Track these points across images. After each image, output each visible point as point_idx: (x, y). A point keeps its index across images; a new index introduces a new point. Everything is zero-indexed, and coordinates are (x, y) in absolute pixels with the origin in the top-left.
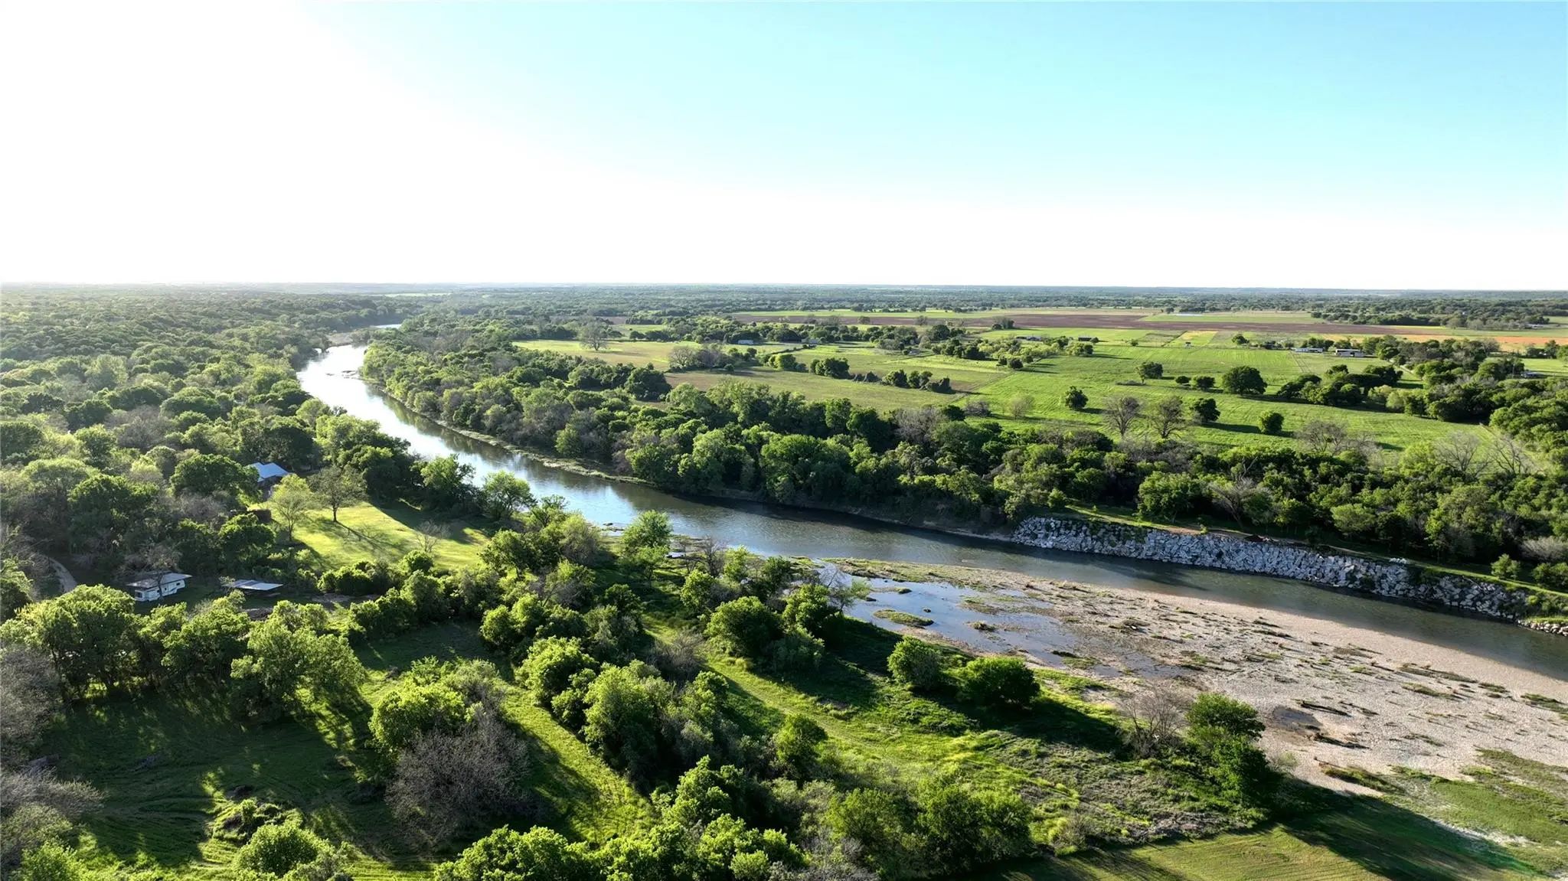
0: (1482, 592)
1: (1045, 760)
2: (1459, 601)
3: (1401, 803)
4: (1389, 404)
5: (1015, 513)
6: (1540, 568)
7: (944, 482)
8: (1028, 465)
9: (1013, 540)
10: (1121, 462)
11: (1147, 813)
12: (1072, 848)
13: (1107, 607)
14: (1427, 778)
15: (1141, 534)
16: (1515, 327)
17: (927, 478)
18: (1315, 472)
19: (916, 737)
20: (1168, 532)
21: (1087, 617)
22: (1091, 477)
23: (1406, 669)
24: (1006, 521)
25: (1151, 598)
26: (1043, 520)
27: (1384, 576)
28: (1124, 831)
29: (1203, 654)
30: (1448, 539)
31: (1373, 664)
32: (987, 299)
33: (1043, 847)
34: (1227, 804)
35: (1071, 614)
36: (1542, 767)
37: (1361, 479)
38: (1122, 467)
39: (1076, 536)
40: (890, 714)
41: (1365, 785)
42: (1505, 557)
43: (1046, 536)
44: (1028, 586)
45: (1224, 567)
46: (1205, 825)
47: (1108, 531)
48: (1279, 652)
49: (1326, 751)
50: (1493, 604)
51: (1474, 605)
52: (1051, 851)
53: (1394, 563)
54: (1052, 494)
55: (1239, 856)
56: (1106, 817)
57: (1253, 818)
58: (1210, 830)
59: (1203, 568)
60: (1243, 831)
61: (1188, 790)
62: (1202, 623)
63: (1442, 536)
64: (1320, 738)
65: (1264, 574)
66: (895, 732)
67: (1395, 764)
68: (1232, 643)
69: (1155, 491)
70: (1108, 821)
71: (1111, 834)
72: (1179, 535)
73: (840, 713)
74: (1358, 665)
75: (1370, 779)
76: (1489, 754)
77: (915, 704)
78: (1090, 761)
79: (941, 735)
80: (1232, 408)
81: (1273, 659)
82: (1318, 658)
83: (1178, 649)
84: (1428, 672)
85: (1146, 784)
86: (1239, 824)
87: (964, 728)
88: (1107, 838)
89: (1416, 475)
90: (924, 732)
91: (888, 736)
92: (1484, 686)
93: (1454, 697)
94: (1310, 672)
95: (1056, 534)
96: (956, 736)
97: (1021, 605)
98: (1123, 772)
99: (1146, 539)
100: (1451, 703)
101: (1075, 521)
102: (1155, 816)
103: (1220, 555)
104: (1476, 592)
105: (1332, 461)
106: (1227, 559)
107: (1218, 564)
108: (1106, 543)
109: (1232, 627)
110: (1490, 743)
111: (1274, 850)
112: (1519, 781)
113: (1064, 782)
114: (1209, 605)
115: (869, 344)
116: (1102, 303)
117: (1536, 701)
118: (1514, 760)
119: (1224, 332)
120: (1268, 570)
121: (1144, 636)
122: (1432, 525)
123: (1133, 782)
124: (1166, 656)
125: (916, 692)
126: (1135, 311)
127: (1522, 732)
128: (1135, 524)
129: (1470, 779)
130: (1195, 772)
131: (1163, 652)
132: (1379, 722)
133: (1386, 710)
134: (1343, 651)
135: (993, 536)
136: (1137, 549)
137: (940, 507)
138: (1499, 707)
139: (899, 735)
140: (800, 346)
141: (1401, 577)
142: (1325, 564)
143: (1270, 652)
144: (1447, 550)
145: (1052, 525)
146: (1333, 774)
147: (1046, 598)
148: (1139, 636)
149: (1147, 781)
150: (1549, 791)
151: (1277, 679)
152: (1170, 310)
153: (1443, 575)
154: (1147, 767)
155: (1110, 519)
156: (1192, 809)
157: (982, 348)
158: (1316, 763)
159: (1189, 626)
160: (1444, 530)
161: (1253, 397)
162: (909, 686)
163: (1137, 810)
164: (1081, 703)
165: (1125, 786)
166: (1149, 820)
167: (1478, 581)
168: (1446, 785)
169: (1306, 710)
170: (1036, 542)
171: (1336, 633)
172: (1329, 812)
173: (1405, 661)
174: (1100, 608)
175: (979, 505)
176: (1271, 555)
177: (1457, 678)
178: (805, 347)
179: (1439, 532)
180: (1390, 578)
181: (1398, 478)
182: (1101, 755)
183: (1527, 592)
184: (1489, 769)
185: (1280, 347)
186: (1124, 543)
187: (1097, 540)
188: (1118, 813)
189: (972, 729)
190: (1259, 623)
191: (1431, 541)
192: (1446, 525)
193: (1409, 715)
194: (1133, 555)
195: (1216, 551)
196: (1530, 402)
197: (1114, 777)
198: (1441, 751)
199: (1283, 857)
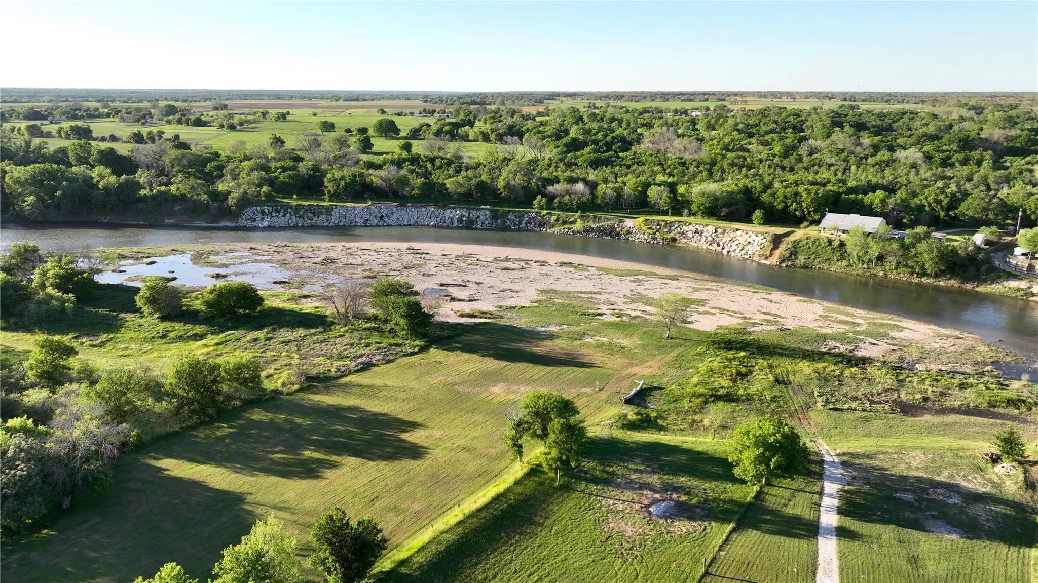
0: (530, 218)
1: (272, 341)
2: (519, 225)
3: (502, 322)
4: (471, 138)
5: (237, 205)
6: (556, 200)
7: (178, 189)
8: (243, 174)
9: (238, 224)
10: (310, 166)
11: (348, 357)
12: (296, 387)
13: (310, 253)
14: (514, 308)
15: (329, 210)
16: (528, 105)
17: (163, 188)
18: (434, 165)
19: (166, 346)
20: (347, 207)
21: (297, 260)
22: (290, 177)
23: (496, 260)
24: (230, 212)
25: (339, 245)
26: (259, 208)
27: (478, 217)
28: (333, 370)
29: (376, 269)
30: (510, 191)
31: (478, 260)
32: (207, 96)
33: (275, 391)
34: (400, 342)
35: (285, 260)
36: (569, 293)
37: (460, 167)
38: (311, 170)
39: (284, 216)
40: (141, 336)
41: (481, 318)
42: (539, 196)
43: (263, 219)
44: (251, 248)
45: (385, 224)
46: (388, 355)
47: (306, 211)
48: (423, 262)
49: (457, 306)
50: (536, 224)
51: (526, 226)
52: (281, 393)
53: (483, 209)
54: (263, 190)
55: (411, 367)
56: (320, 365)
57: (418, 346)
58: (391, 357)
59: (372, 226)
60: (413, 354)
61: (375, 338)
62: (375, 254)
63: (507, 190)
64: (453, 299)
65: (410, 225)
66: (147, 346)
67: (496, 305)
68: (394, 261)
69: (335, 180)
70: (322, 367)
71: (323, 373)
72: (354, 208)
73: (95, 343)
74: (469, 262)
75: (484, 314)
76: (544, 292)
77: (162, 326)
78: (305, 336)
79: (187, 342)
80: (380, 144)
81: (420, 266)
82: (446, 262)
83: (360, 269)
84: (507, 259)
85: (346, 342)
86: (409, 351)
87: (206, 334)
88: (321, 376)
89: (489, 162)
90: (172, 343)
91: (141, 350)
92: (536, 262)
93: (522, 269)
94: (443, 269)
95: (269, 216)
96: (200, 340)
97: (247, 260)
98: (329, 338)
99: (333, 213)
100: (521, 272)
101: (282, 207)
102: (354, 357)
103: (382, 217)
104: (527, 219)
105: (443, 158)
106: (386, 219)
107: (381, 223)
108: (306, 219)
109: (393, 254)
110: (543, 287)
111: (433, 360)
112: (559, 301)
113: (287, 351)
114: (378, 245)
115: (111, 119)
116: (291, 98)
117: (562, 264)
118: (556, 292)
119: (371, 110)
120: (412, 223)
121: (337, 265)
122: (501, 184)
123: (337, 342)
124: (353, 274)
125: (163, 319)
126: (313, 102)
127: (558, 279)
128: (324, 204)
129: (536, 304)
130: (377, 329)
131: (350, 272)
132: (485, 286)
133: (487, 281)
134: (461, 257)
135: (222, 224)
136: (328, 220)
137: (177, 208)
138: (545, 270)
139: (150, 347)
140: (47, 122)
141: (487, 216)
142: (445, 215)
143: (418, 263)
144: (510, 197)
145: (266, 211)
146: (462, 316)
147: (266, 253)
148: (334, 266)
149: (347, 339)
150: (575, 303)
151: (424, 275)
152: (338, 100)
153: (509, 212)
154: (346, 332)
155: (306, 203)
156: (378, 349)
157: (204, 119)
158: (452, 312)
159: (366, 256)
160: (507, 186)
161: (393, 138)
162: (157, 315)
163: (341, 357)
164: (296, 306)
165: (332, 345)
166: (350, 360)
167: (527, 213)
168: (523, 309)
169: (442, 288)
170: (255, 224)
171: (455, 249)
172: (462, 334)
173: (496, 256)
174: (305, 254)
175: (208, 203)
176: (411, 213)
177: (523, 260)
178: (51, 123)
179: (505, 188)
180: (482, 218)
181: (480, 164)
182: (313, 331)
183: (551, 214)
184: (544, 298)
185: (406, 115)
186: (318, 217)
187: (299, 217)
188: (329, 361)
189: (212, 334)
190: (409, 249)
191: (501, 193)
192: (508, 183)
193: (500, 280)
194: (326, 224)
195: (379, 215)
196: (541, 129)
197: (324, 341)
198: (519, 294)
199: (440, 363)
